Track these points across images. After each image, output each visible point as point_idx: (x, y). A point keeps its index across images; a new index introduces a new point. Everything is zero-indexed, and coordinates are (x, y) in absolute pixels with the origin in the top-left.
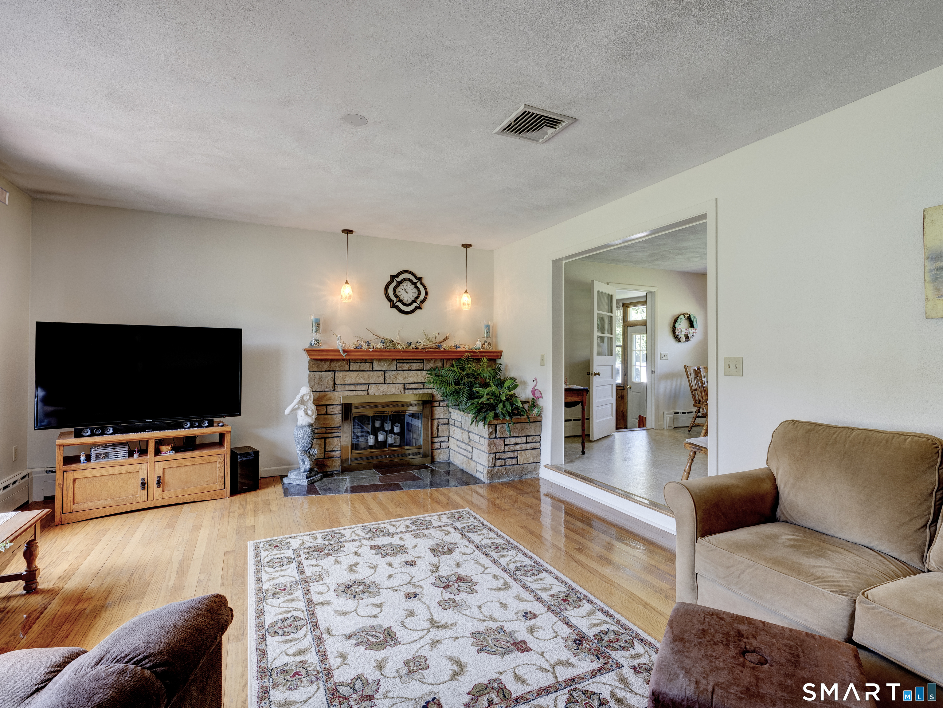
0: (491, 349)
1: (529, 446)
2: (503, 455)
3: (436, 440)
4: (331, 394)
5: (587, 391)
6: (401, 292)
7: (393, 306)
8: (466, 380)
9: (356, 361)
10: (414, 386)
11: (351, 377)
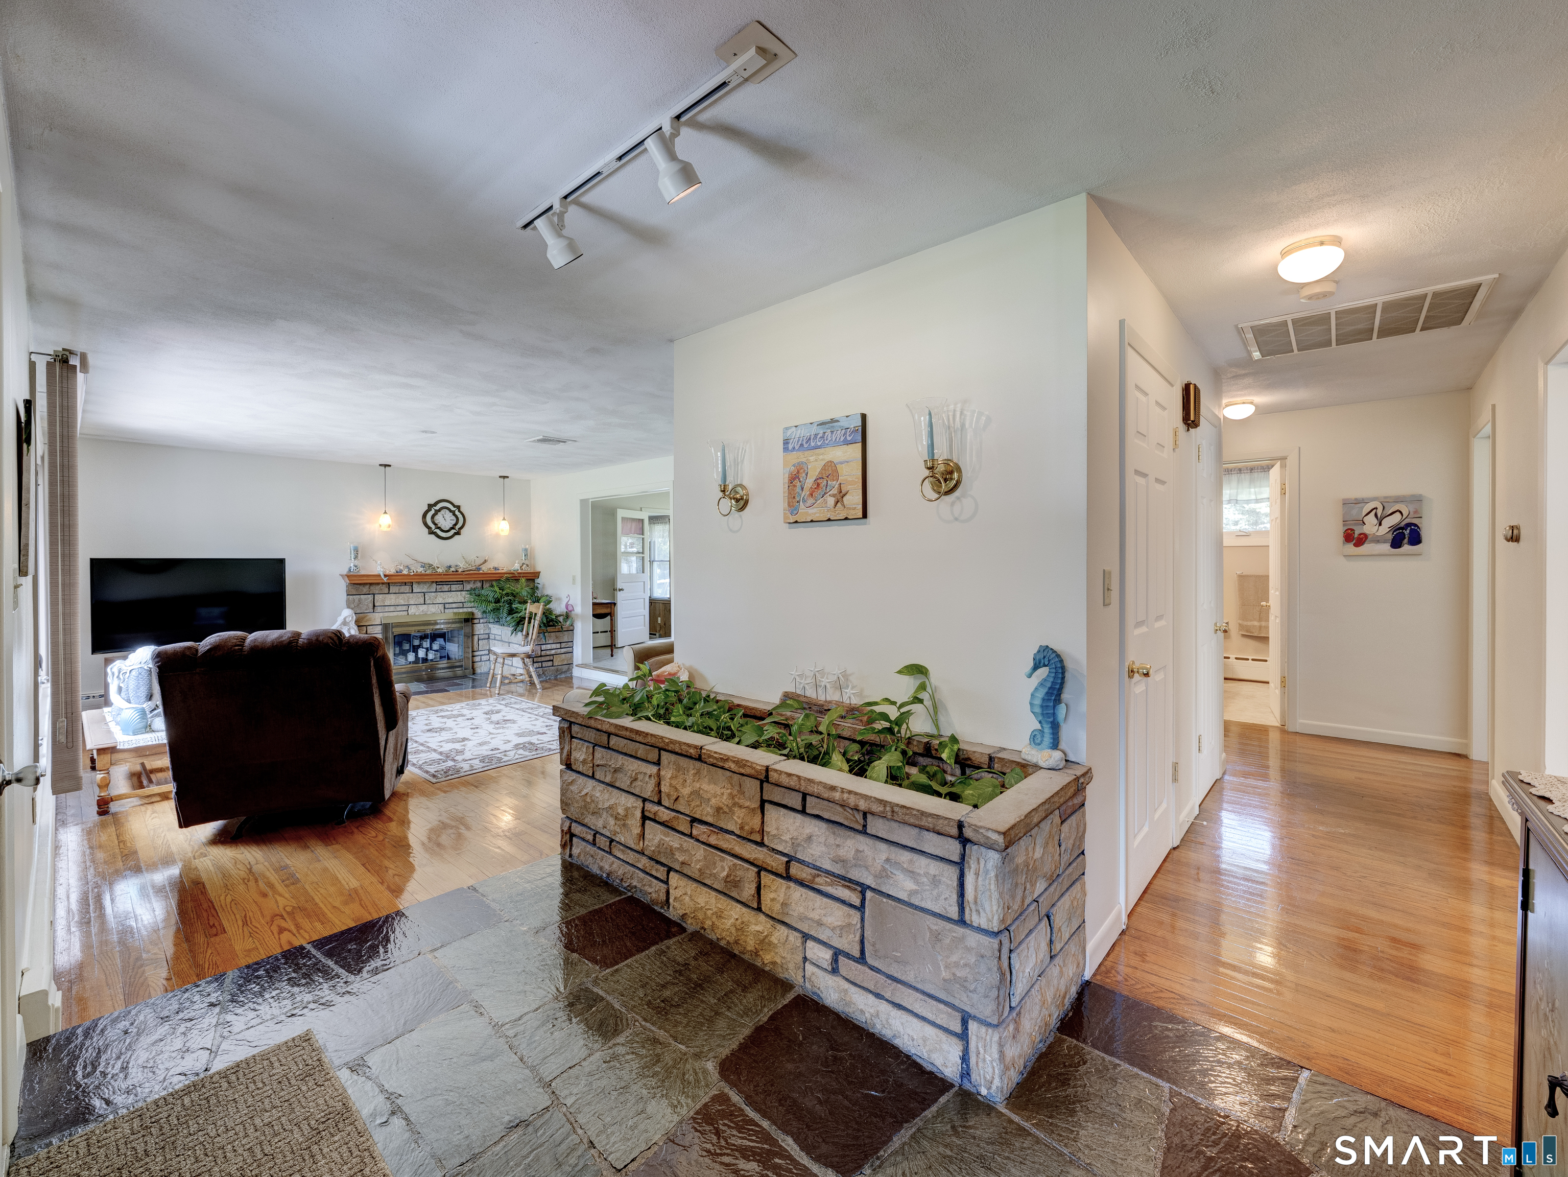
0: (529, 570)
1: (563, 650)
2: (540, 659)
3: (476, 654)
4: (371, 615)
5: (615, 604)
6: (439, 519)
7: (431, 532)
8: (506, 598)
9: (395, 584)
10: (454, 605)
11: (391, 599)
